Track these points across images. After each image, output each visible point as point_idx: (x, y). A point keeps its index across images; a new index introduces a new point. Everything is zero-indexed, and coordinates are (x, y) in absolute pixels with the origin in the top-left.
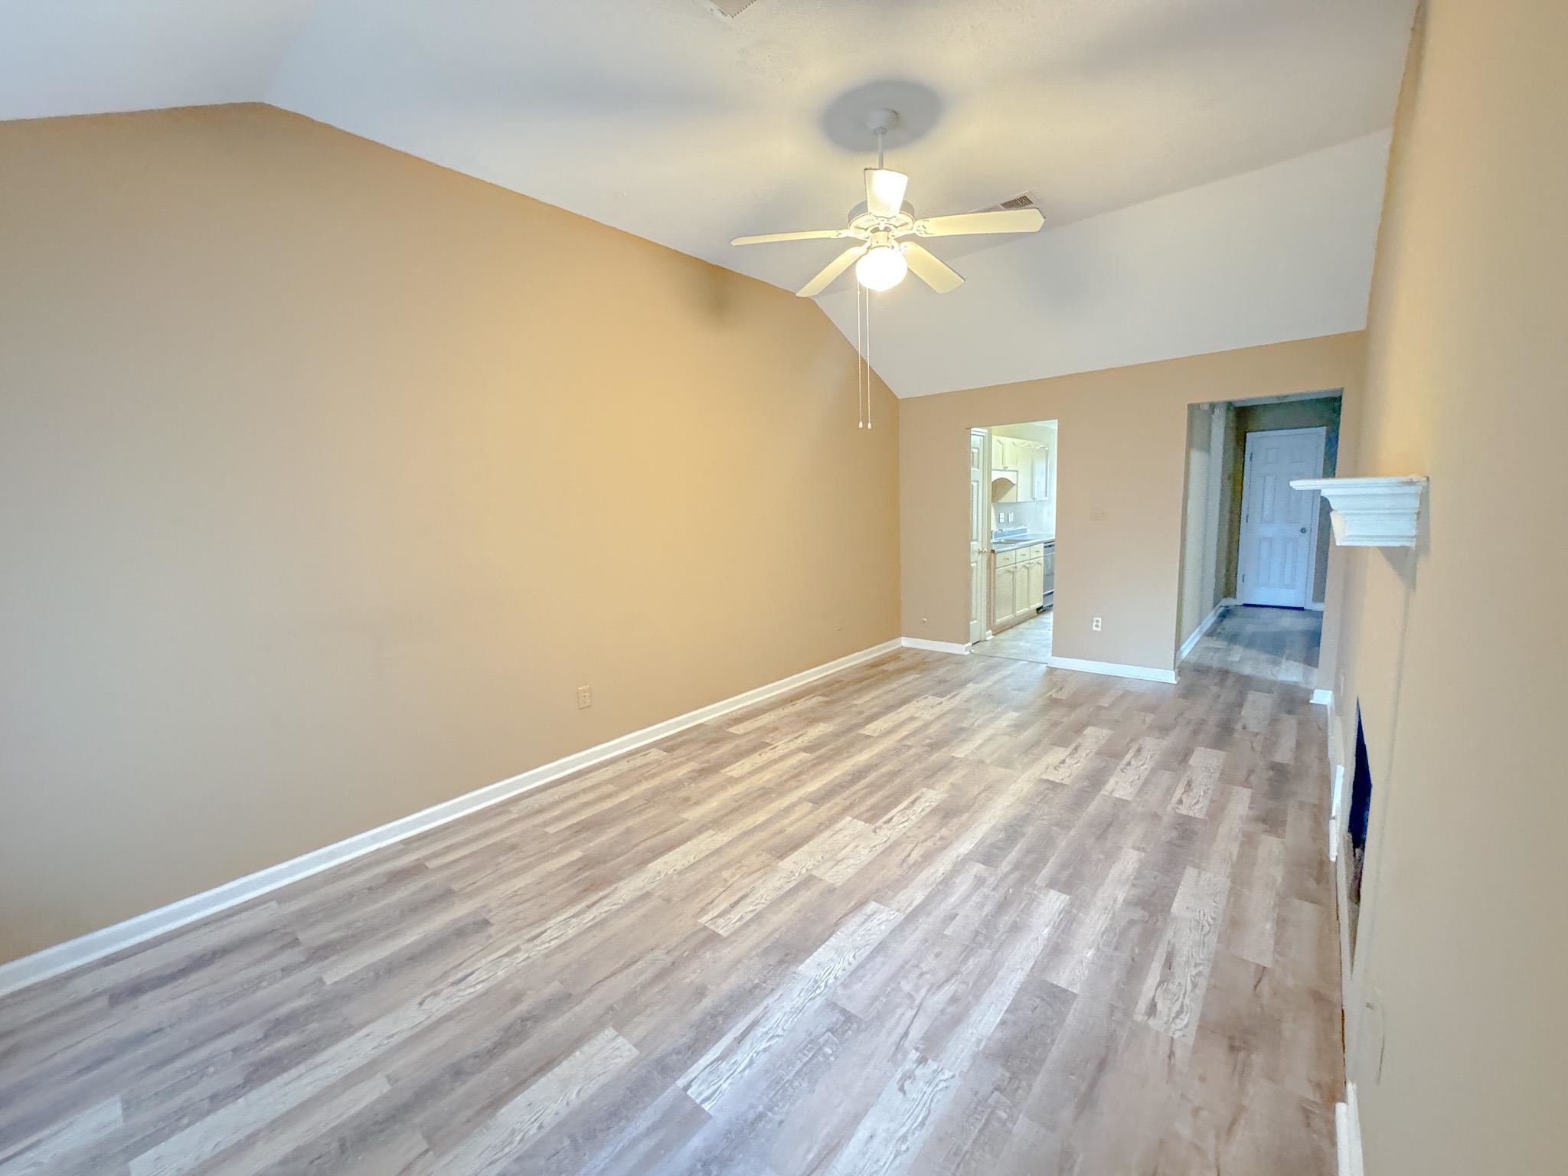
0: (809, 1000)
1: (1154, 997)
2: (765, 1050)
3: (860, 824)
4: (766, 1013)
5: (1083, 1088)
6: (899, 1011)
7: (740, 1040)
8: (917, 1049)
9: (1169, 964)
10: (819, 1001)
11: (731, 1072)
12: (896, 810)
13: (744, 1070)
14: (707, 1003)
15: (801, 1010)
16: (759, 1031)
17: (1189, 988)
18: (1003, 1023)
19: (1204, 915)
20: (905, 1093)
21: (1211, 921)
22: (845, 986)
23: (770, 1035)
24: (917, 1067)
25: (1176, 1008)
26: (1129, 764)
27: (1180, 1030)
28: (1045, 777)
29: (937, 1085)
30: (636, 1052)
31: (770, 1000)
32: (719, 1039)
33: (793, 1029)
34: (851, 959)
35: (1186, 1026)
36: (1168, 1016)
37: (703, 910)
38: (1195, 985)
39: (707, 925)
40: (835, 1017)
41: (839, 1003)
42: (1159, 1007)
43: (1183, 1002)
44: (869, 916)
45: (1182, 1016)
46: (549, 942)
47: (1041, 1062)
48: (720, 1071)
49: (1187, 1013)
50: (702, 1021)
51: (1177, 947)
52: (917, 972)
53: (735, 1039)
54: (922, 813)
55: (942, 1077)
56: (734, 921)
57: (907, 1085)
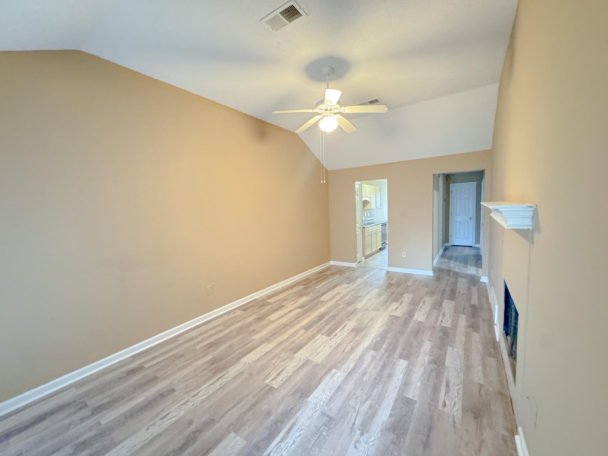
0: (315, 412)
1: (444, 400)
2: (299, 436)
3: (324, 337)
4: (297, 420)
5: (424, 439)
6: (350, 414)
7: (288, 432)
8: (359, 430)
9: (447, 386)
10: (318, 413)
11: (286, 447)
12: (338, 331)
13: (291, 445)
14: (272, 418)
15: (311, 417)
16: (296, 428)
17: (456, 395)
18: (391, 415)
19: (457, 365)
20: (357, 448)
21: (460, 367)
22: (327, 405)
23: (300, 429)
24: (360, 437)
25: (453, 403)
26: (421, 307)
27: (456, 412)
28: (392, 314)
29: (369, 444)
30: (245, 442)
31: (298, 414)
32: (279, 433)
33: (309, 426)
34: (329, 393)
35: (458, 410)
36: (451, 406)
37: (266, 378)
38: (458, 393)
39: (268, 384)
40: (326, 419)
41: (326, 413)
42: (447, 403)
43: (455, 401)
44: (333, 375)
45: (456, 406)
46: (202, 397)
47: (407, 430)
48: (281, 447)
49: (457, 405)
50: (271, 426)
51: (449, 379)
52: (355, 397)
53: (286, 432)
54: (348, 331)
55: (371, 440)
56: (279, 381)
57: (358, 445)
